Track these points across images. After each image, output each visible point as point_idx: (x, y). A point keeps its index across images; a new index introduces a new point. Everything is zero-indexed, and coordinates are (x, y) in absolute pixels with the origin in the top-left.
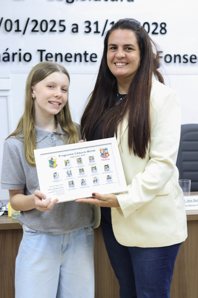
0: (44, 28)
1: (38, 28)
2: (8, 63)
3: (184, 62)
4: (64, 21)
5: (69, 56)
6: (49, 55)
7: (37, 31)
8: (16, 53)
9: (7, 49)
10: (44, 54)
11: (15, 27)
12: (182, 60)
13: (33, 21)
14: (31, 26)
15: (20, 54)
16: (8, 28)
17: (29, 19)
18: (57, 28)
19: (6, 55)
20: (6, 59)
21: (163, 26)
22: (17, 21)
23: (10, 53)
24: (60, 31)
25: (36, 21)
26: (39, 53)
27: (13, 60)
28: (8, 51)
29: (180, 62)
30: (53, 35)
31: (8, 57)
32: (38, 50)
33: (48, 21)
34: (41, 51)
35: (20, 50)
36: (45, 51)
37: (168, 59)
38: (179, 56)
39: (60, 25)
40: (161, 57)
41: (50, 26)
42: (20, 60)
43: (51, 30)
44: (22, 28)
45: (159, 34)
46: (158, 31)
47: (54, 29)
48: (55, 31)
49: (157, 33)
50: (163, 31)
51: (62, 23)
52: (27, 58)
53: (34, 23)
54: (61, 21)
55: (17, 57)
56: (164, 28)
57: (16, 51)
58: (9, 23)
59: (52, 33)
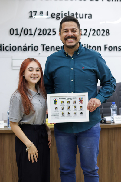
0: (45, 33)
1: (41, 33)
2: (26, 52)
3: (119, 50)
4: (55, 29)
5: (58, 47)
6: (48, 47)
7: (41, 34)
8: (30, 46)
9: (25, 44)
10: (45, 47)
11: (29, 33)
12: (118, 49)
13: (39, 29)
14: (38, 32)
15: (32, 47)
16: (26, 33)
17: (37, 28)
18: (52, 33)
19: (25, 47)
20: (25, 49)
21: (107, 31)
22: (31, 29)
23: (27, 46)
24: (53, 34)
25: (40, 29)
26: (42, 46)
27: (29, 50)
28: (26, 45)
29: (117, 50)
30: (49, 36)
31: (26, 48)
32: (42, 45)
33: (47, 29)
34: (43, 45)
35: (32, 44)
36: (45, 45)
37: (110, 49)
38: (116, 47)
39: (53, 31)
40: (107, 48)
41: (48, 32)
42: (32, 50)
43: (49, 34)
44: (33, 33)
45: (106, 36)
46: (105, 34)
47: (50, 33)
48: (51, 34)
49: (104, 35)
50: (108, 34)
51: (54, 30)
52: (36, 49)
53: (40, 30)
54: (53, 29)
55: (30, 48)
56: (108, 32)
57: (30, 45)
58: (26, 30)
59: (49, 35)
